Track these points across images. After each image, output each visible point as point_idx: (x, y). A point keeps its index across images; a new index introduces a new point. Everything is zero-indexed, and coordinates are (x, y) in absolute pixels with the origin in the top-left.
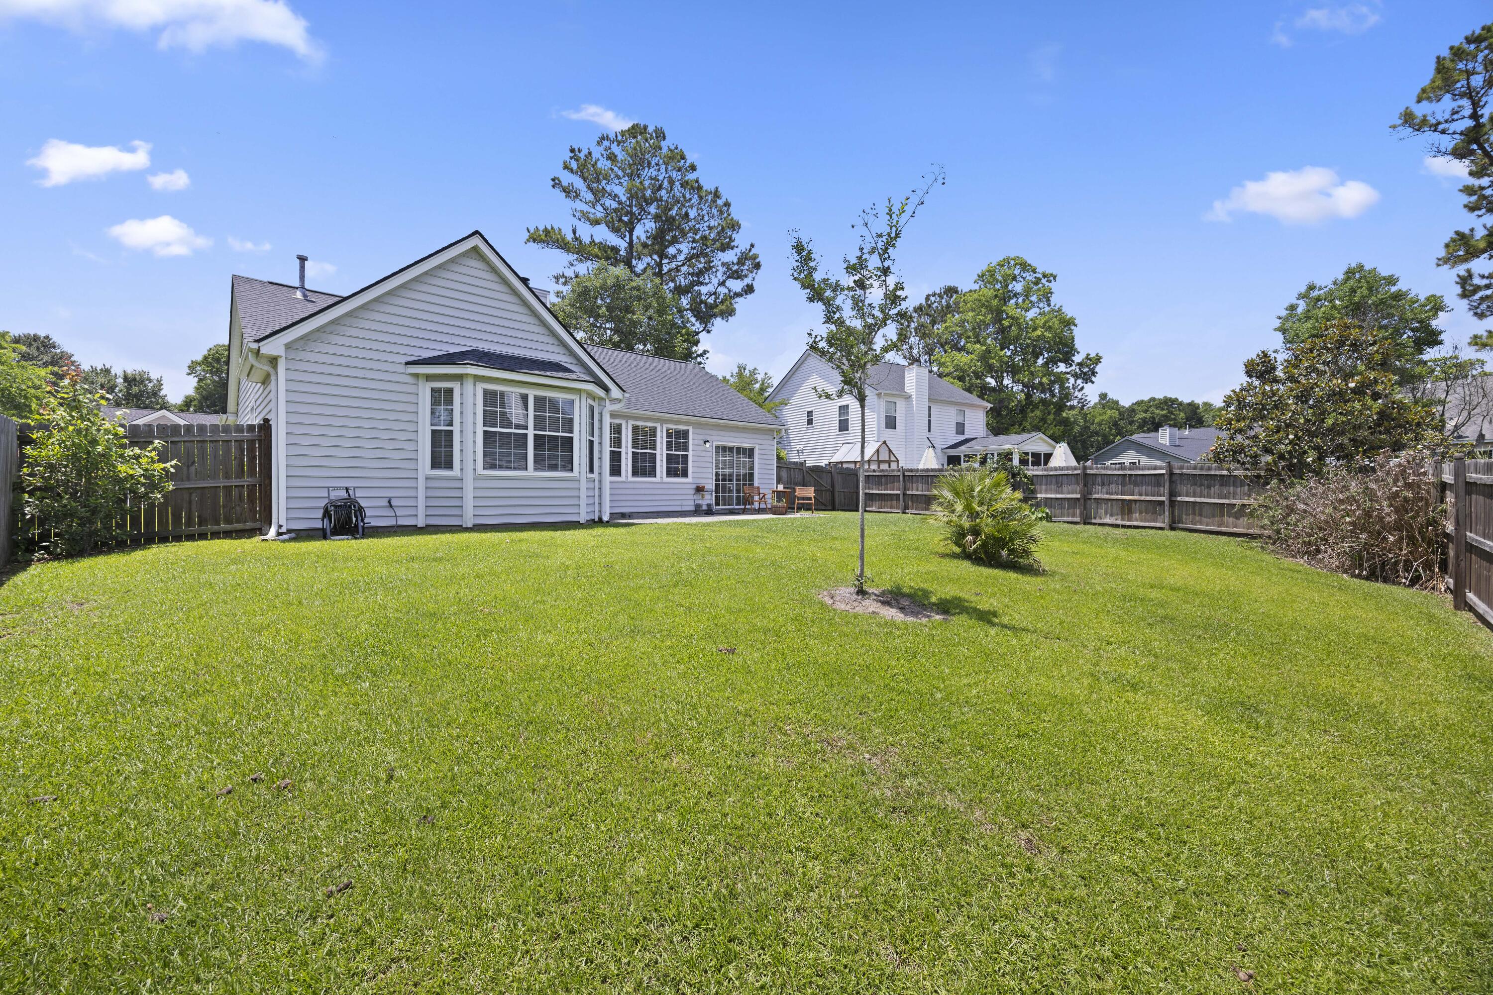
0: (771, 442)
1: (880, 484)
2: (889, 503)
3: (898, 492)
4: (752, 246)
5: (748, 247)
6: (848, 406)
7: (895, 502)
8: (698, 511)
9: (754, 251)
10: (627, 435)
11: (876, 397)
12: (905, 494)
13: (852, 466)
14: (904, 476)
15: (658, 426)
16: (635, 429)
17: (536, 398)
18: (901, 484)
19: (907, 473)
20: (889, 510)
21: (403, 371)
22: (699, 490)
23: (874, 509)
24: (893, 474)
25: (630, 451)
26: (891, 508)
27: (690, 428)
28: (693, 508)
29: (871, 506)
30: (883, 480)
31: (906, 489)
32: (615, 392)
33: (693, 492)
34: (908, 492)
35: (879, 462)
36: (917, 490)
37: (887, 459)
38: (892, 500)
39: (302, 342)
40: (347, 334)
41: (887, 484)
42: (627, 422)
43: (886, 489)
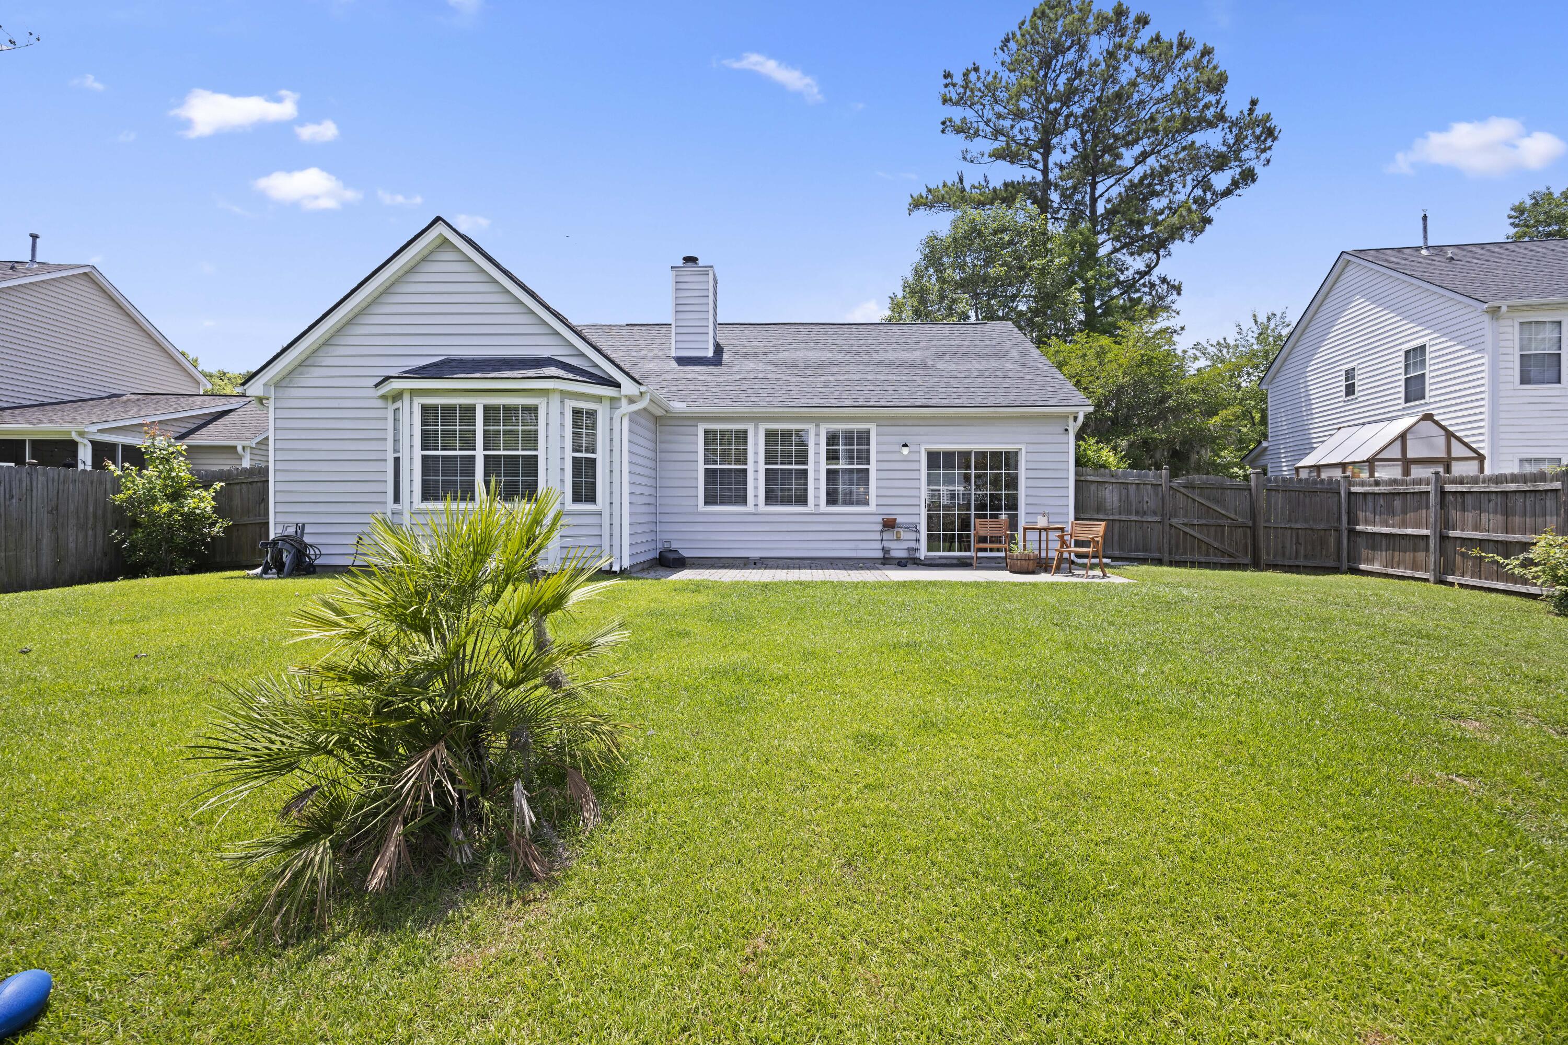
0: (1062, 438)
1: (1390, 511)
2: (1409, 556)
3: (1425, 532)
4: (1254, 103)
5: (1246, 107)
6: (1423, 348)
7: (1421, 555)
8: (886, 561)
9: (1260, 111)
10: (756, 445)
11: (1486, 318)
12: (1444, 538)
13: (1337, 474)
14: (1443, 494)
15: (810, 427)
16: (770, 436)
17: (487, 409)
18: (1433, 511)
19: (1448, 488)
20: (1409, 573)
21: (373, 395)
22: (889, 524)
23: (1376, 567)
24: (1417, 489)
25: (762, 467)
26: (1414, 567)
27: (873, 428)
28: (879, 554)
29: (1371, 561)
30: (1397, 503)
31: (1446, 523)
32: (628, 387)
33: (880, 527)
34: (1452, 533)
35: (1407, 463)
36: (1476, 528)
37: (1443, 455)
38: (1415, 550)
39: (288, 379)
40: (324, 364)
41: (1404, 512)
42: (756, 426)
43: (1403, 524)
